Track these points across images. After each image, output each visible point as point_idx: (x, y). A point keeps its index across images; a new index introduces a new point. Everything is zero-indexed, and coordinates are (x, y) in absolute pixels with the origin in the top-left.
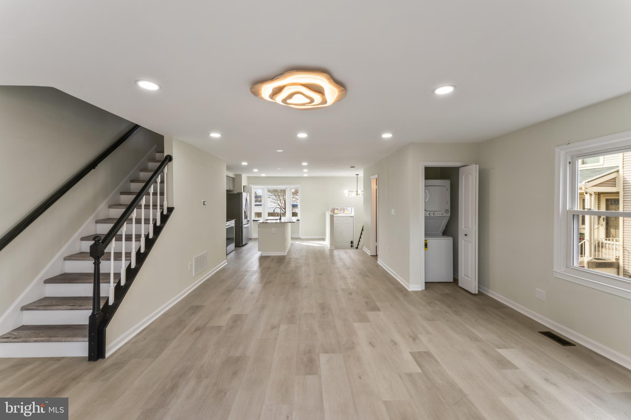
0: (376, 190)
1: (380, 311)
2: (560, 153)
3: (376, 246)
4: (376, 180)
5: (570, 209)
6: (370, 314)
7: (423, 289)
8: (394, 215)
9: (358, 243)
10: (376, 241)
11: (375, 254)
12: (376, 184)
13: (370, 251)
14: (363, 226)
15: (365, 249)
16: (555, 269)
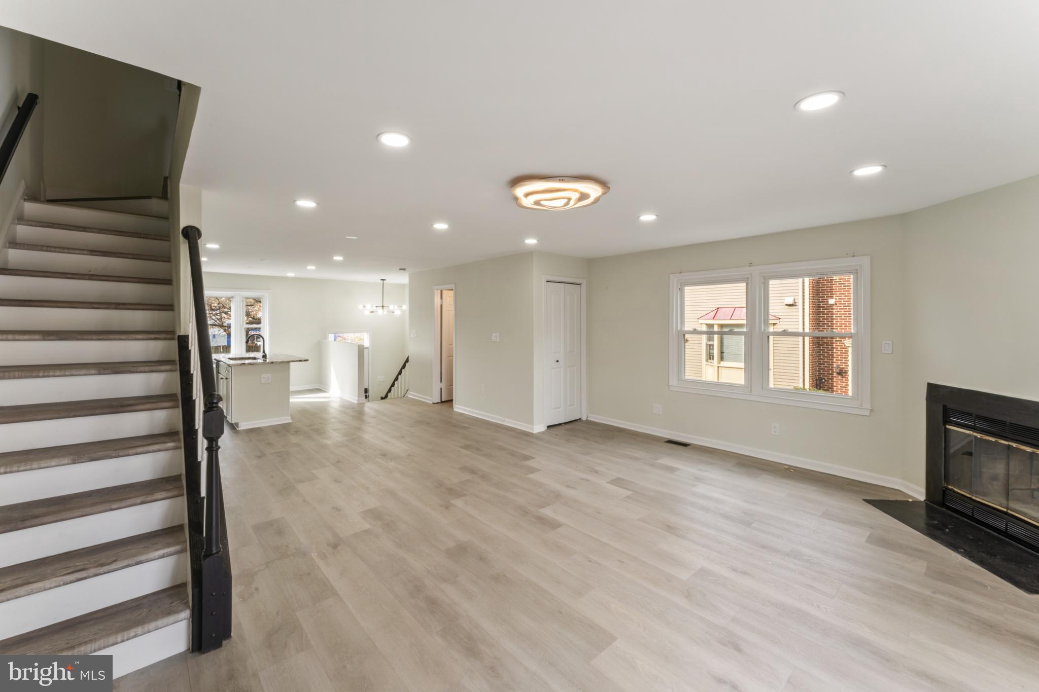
0: (440, 306)
1: (534, 458)
2: (674, 280)
3: (441, 389)
4: (441, 291)
5: (681, 329)
6: (530, 463)
7: (546, 428)
8: (498, 341)
9: (390, 391)
10: (441, 382)
11: (443, 400)
12: (441, 298)
13: (432, 397)
14: (407, 361)
15: (411, 395)
16: (671, 383)
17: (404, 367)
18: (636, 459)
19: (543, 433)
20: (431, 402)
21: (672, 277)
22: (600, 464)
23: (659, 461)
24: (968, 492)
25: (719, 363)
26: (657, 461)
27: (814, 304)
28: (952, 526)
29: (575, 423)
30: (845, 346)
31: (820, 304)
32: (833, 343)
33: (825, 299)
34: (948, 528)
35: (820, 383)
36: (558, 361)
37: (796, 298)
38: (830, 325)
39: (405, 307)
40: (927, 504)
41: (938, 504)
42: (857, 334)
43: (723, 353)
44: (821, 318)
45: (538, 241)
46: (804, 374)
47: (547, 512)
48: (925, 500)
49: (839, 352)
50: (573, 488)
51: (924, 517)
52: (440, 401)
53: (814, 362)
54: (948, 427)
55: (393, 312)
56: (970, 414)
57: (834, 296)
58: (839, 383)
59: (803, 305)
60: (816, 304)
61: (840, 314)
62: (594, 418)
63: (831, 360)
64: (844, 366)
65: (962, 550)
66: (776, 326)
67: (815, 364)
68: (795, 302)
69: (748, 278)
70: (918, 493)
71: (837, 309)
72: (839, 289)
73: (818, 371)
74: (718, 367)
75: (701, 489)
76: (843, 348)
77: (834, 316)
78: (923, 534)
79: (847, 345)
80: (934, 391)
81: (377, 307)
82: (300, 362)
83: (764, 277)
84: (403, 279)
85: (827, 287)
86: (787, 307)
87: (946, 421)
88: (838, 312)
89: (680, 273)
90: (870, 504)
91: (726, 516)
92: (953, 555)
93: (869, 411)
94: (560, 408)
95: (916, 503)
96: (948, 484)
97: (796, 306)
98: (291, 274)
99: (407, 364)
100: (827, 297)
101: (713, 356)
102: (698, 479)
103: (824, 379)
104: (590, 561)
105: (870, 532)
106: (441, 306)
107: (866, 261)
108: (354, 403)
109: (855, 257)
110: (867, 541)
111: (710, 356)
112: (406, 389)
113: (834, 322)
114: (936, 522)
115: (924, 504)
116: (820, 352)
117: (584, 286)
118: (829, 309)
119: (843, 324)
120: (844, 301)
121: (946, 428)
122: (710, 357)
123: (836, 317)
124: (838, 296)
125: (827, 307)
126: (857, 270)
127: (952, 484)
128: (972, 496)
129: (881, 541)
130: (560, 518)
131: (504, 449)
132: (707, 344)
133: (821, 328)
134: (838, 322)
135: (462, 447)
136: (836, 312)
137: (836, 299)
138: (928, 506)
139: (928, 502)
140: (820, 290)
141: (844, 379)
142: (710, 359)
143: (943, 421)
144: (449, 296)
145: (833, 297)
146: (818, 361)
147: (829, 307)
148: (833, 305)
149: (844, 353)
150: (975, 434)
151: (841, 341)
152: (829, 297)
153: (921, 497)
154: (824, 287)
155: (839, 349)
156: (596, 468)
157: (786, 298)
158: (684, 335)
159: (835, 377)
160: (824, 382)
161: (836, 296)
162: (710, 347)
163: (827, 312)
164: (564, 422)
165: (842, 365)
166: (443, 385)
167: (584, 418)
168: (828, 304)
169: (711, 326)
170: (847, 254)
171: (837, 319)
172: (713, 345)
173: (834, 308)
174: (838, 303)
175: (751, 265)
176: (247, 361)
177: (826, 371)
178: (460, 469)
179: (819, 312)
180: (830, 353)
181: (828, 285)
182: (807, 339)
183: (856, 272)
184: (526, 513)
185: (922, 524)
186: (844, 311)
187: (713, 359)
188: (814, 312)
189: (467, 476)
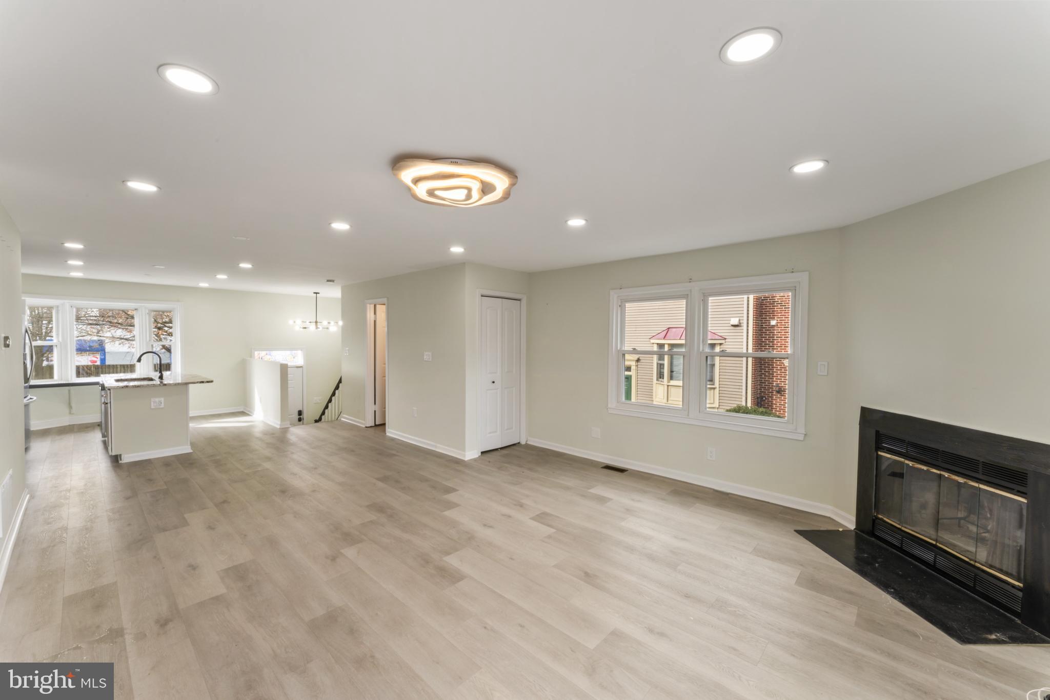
0: (373, 322)
1: (457, 490)
2: (614, 296)
3: (375, 411)
4: (375, 306)
5: (621, 348)
6: (451, 497)
7: (480, 454)
8: (430, 360)
9: (323, 413)
10: (375, 404)
11: (377, 423)
12: (375, 313)
13: (365, 420)
14: (340, 381)
15: (345, 418)
16: (609, 406)
17: (337, 387)
18: (567, 488)
19: (475, 460)
20: (364, 426)
21: (612, 292)
22: (527, 496)
23: (592, 491)
24: (898, 523)
25: (669, 382)
26: (589, 491)
27: (757, 325)
28: (882, 560)
29: (512, 447)
30: (784, 365)
31: (763, 325)
32: (774, 363)
33: (768, 321)
34: (878, 563)
35: (761, 401)
36: (494, 382)
37: (741, 318)
38: (771, 345)
39: (341, 323)
40: (856, 533)
41: (867, 533)
42: (794, 354)
43: (673, 372)
44: (763, 339)
45: (465, 249)
46: (746, 393)
47: (453, 561)
48: (854, 529)
49: (779, 371)
50: (491, 527)
51: (854, 550)
52: (373, 425)
53: (756, 381)
54: (880, 453)
55: (327, 328)
56: (902, 441)
57: (776, 317)
58: (778, 401)
59: (748, 326)
60: (759, 325)
61: (780, 335)
62: (535, 442)
63: (771, 379)
64: (783, 385)
65: (892, 590)
66: (722, 346)
67: (757, 383)
68: (740, 323)
69: (688, 295)
70: (849, 521)
71: (778, 330)
72: (780, 311)
73: (760, 389)
74: (668, 386)
75: (631, 523)
76: (783, 368)
77: (775, 336)
78: (854, 571)
79: (786, 365)
80: (868, 417)
81: (310, 322)
82: (202, 384)
83: (703, 293)
84: (334, 292)
85: (769, 309)
86: (733, 328)
87: (878, 448)
88: (779, 332)
89: (621, 289)
90: (801, 535)
91: (652, 558)
92: (883, 596)
93: (804, 435)
94: (496, 432)
95: (847, 532)
96: (878, 513)
97: (741, 326)
98: (204, 285)
99: (340, 385)
100: (769, 318)
101: (663, 375)
102: (628, 511)
103: (765, 397)
104: (485, 628)
105: (800, 571)
106: (375, 321)
107: (804, 278)
108: (277, 428)
109: (793, 274)
110: (798, 583)
111: (660, 374)
112: (340, 411)
113: (775, 343)
114: (866, 555)
115: (854, 533)
116: (762, 371)
117: (524, 302)
118: (771, 330)
119: (783, 344)
120: (784, 323)
121: (877, 454)
122: (660, 376)
123: (776, 337)
124: (779, 318)
125: (769, 328)
126: (795, 287)
127: (883, 514)
128: (902, 526)
129: (811, 583)
130: (466, 569)
131: (427, 480)
132: (657, 364)
133: (763, 348)
134: (778, 342)
135: (378, 479)
136: (777, 332)
137: (777, 320)
138: (857, 535)
139: (859, 532)
140: (763, 311)
141: (783, 397)
142: (660, 378)
143: (876, 447)
144: (382, 310)
145: (774, 318)
146: (760, 380)
147: (771, 328)
148: (774, 326)
149: (783, 372)
150: (907, 462)
151: (781, 361)
152: (771, 318)
153: (851, 525)
154: (767, 309)
155: (779, 368)
156: (523, 501)
157: (732, 319)
158: (624, 355)
159: (775, 395)
160: (765, 400)
161: (777, 318)
162: (661, 367)
163: (769, 332)
164: (500, 447)
165: (781, 384)
166: (377, 408)
167: (523, 442)
168: (770, 325)
169: (661, 346)
170: (786, 270)
171: (778, 340)
172: (663, 365)
173: (775, 329)
174: (779, 324)
175: (690, 280)
176: (132, 384)
177: (767, 390)
178: (368, 506)
179: (761, 333)
180: (771, 373)
181: (770, 306)
182: (750, 360)
183: (794, 289)
184: (427, 562)
185: (852, 559)
186: (784, 332)
187: (663, 378)
188: (758, 333)
189: (372, 516)
